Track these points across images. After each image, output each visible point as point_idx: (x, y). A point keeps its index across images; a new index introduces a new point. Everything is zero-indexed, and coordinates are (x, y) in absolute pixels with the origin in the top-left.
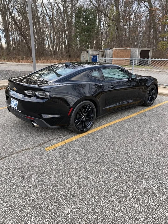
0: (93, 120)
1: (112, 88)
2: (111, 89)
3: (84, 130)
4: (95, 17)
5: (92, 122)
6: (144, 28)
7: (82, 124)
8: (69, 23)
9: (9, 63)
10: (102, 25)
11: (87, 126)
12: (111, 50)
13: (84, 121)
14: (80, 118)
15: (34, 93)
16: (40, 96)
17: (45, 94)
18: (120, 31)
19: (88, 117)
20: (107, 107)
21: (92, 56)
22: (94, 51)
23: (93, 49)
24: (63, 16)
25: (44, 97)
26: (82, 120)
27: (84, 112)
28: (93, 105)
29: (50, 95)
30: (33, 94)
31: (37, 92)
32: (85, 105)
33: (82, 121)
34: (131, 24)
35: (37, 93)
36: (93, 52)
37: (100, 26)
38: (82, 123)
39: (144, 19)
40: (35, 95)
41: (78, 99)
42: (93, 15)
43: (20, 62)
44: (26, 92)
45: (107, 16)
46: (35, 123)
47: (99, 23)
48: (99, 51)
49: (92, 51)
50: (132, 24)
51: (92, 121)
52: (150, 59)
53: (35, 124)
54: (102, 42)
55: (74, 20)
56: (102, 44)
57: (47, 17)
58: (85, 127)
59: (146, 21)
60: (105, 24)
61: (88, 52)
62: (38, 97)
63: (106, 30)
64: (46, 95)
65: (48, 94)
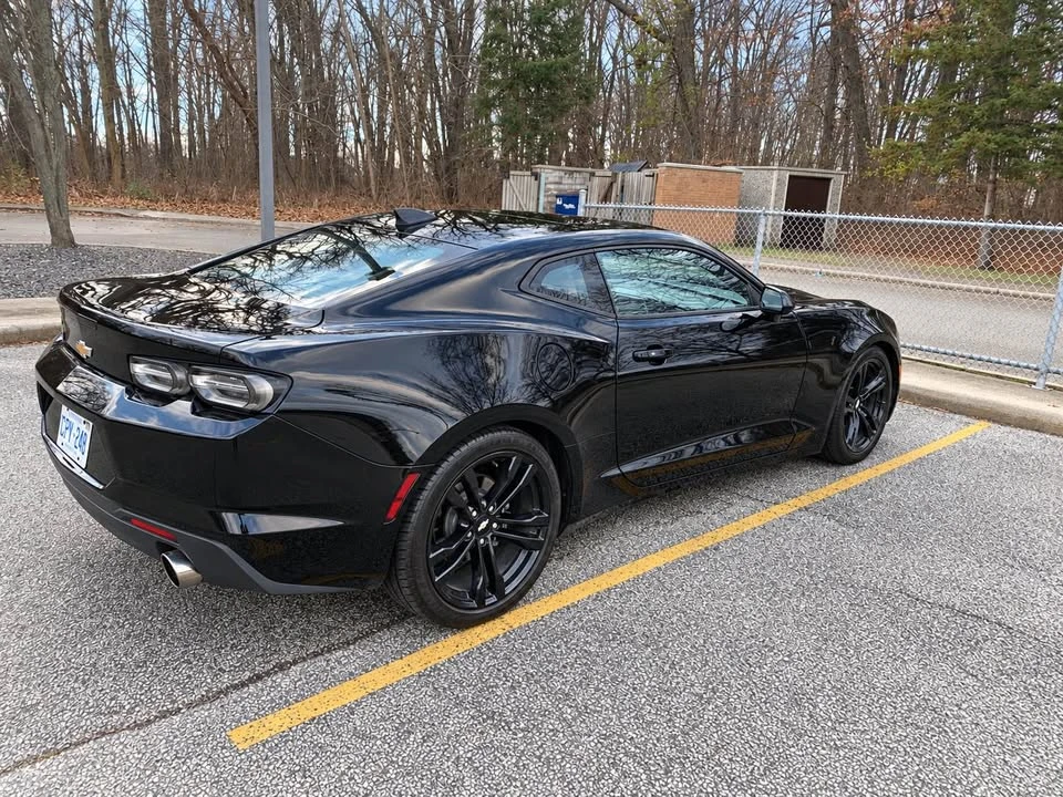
0: (542, 543)
1: (658, 361)
2: (647, 367)
3: (481, 604)
4: (576, 21)
5: (535, 554)
6: (804, 79)
7: (472, 565)
8: (457, 44)
9: (158, 214)
10: (606, 57)
11: (506, 577)
12: (647, 172)
13: (486, 549)
14: (465, 531)
15: (180, 375)
16: (215, 398)
17: (244, 389)
18: (690, 88)
19: (513, 529)
20: (627, 468)
21: (557, 196)
22: (566, 172)
23: (563, 163)
24: (430, 15)
25: (239, 404)
26: (476, 542)
27: (488, 497)
28: (545, 457)
29: (276, 395)
30: (175, 383)
31: (198, 373)
32: (498, 459)
33: (474, 551)
34: (744, 61)
35: (200, 381)
36: (561, 178)
37: (600, 62)
38: (474, 564)
39: (804, 37)
40: (193, 395)
41: (460, 415)
42: (568, 13)
43: (209, 212)
44: (140, 369)
45: (633, 16)
46: (183, 559)
47: (596, 49)
48: (593, 174)
49: (557, 173)
50: (747, 59)
51: (539, 546)
52: (832, 215)
53: (181, 569)
54: (607, 134)
55: (478, 33)
56: (607, 146)
57: (356, 17)
58: (495, 585)
59: (815, 46)
60: (620, 54)
61: (537, 176)
62: (202, 406)
63: (627, 82)
64: (253, 396)
65: (265, 387)
